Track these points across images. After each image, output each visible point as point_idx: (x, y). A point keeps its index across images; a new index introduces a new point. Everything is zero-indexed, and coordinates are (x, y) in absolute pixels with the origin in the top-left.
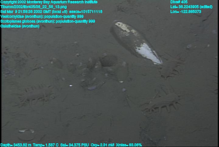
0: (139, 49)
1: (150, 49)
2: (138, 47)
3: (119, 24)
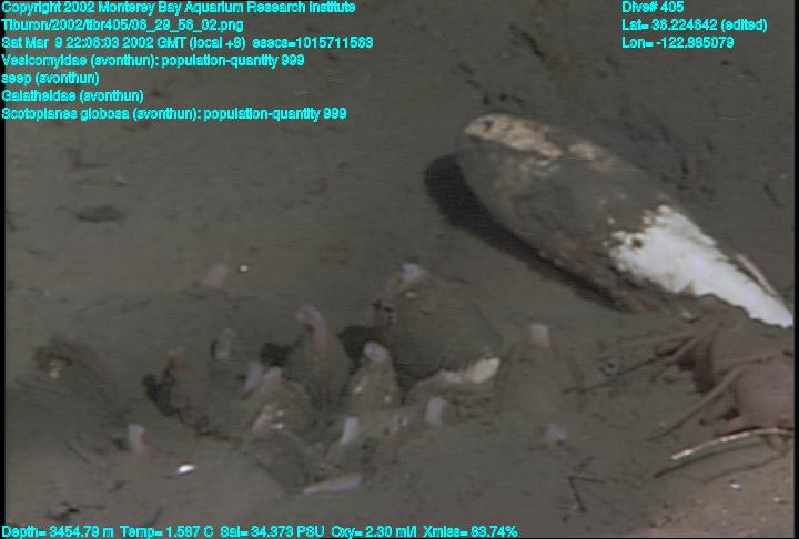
2: (629, 231)
3: (489, 125)
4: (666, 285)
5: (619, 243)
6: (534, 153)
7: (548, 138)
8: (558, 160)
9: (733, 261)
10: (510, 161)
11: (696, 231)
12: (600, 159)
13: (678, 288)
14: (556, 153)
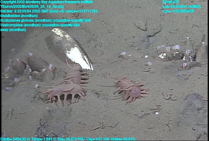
1: (80, 54)
2: (68, 51)
6: (59, 36)
8: (62, 37)
13: (73, 61)
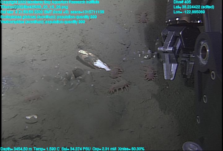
0: (96, 63)
1: (102, 62)
3: (81, 51)
4: (99, 67)
5: (94, 63)
6: (85, 54)
7: (87, 53)
9: (104, 64)
10: (83, 55)
11: (101, 62)
12: (92, 55)
13: (100, 67)
14: (87, 54)
